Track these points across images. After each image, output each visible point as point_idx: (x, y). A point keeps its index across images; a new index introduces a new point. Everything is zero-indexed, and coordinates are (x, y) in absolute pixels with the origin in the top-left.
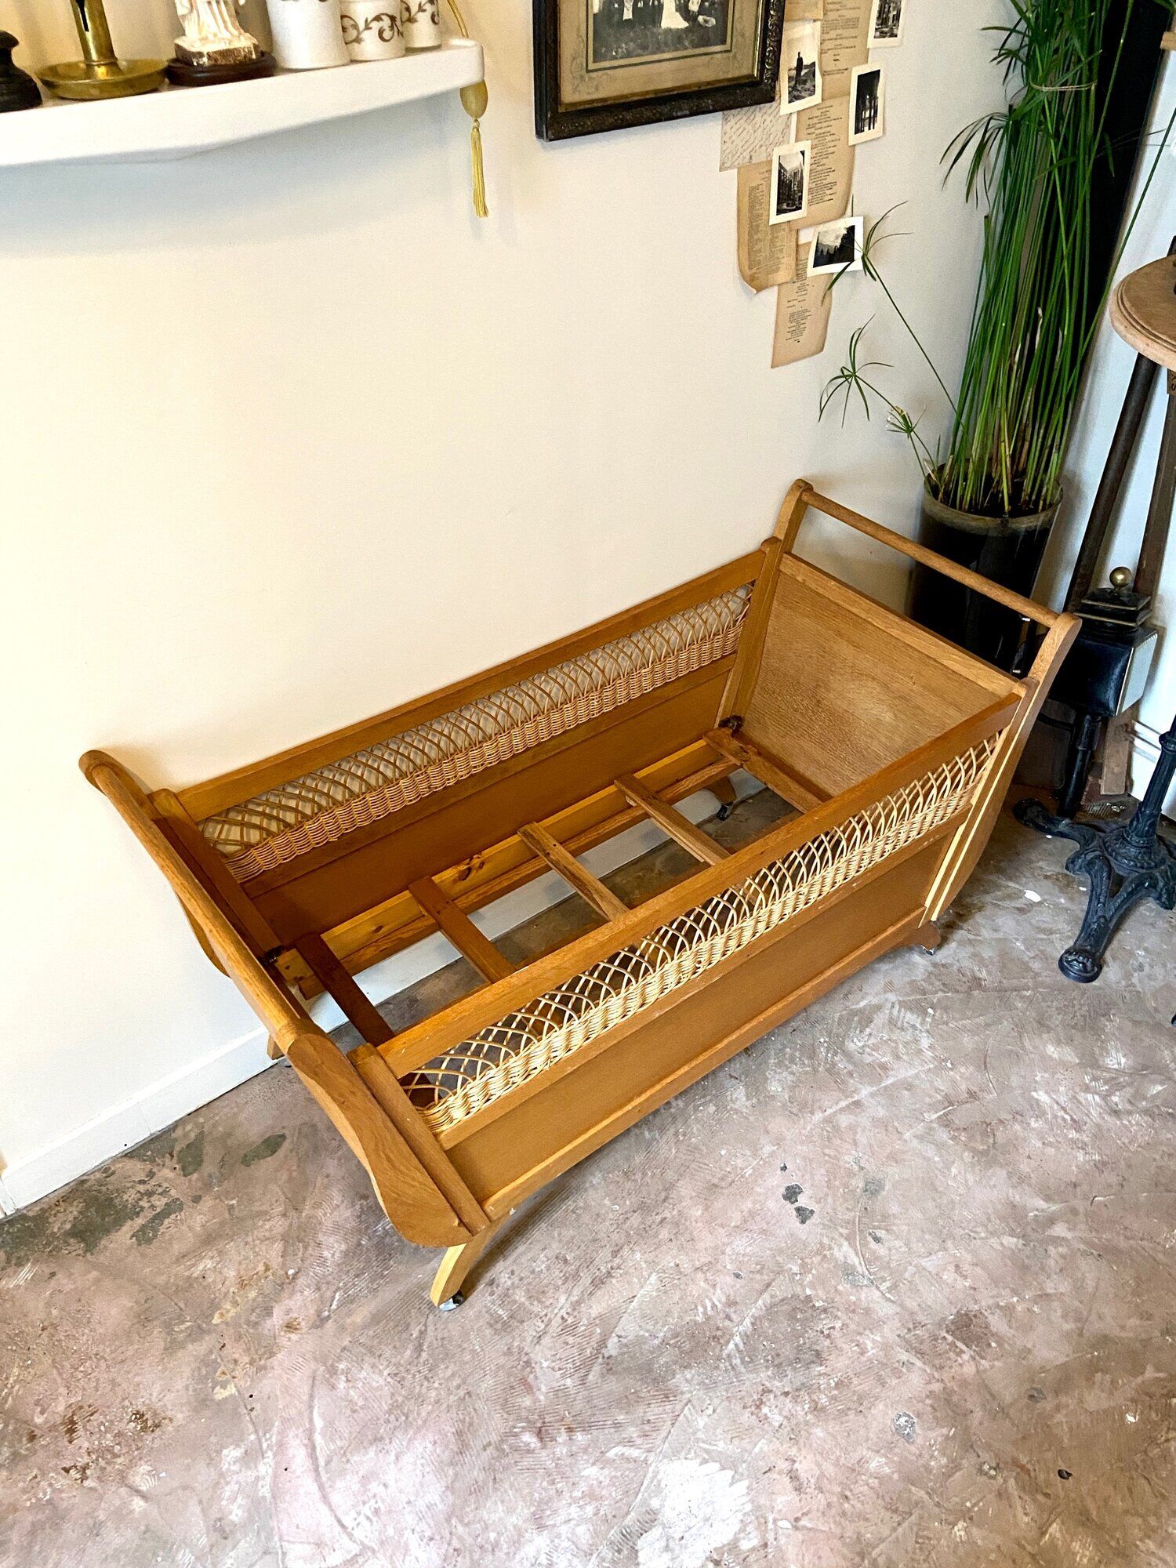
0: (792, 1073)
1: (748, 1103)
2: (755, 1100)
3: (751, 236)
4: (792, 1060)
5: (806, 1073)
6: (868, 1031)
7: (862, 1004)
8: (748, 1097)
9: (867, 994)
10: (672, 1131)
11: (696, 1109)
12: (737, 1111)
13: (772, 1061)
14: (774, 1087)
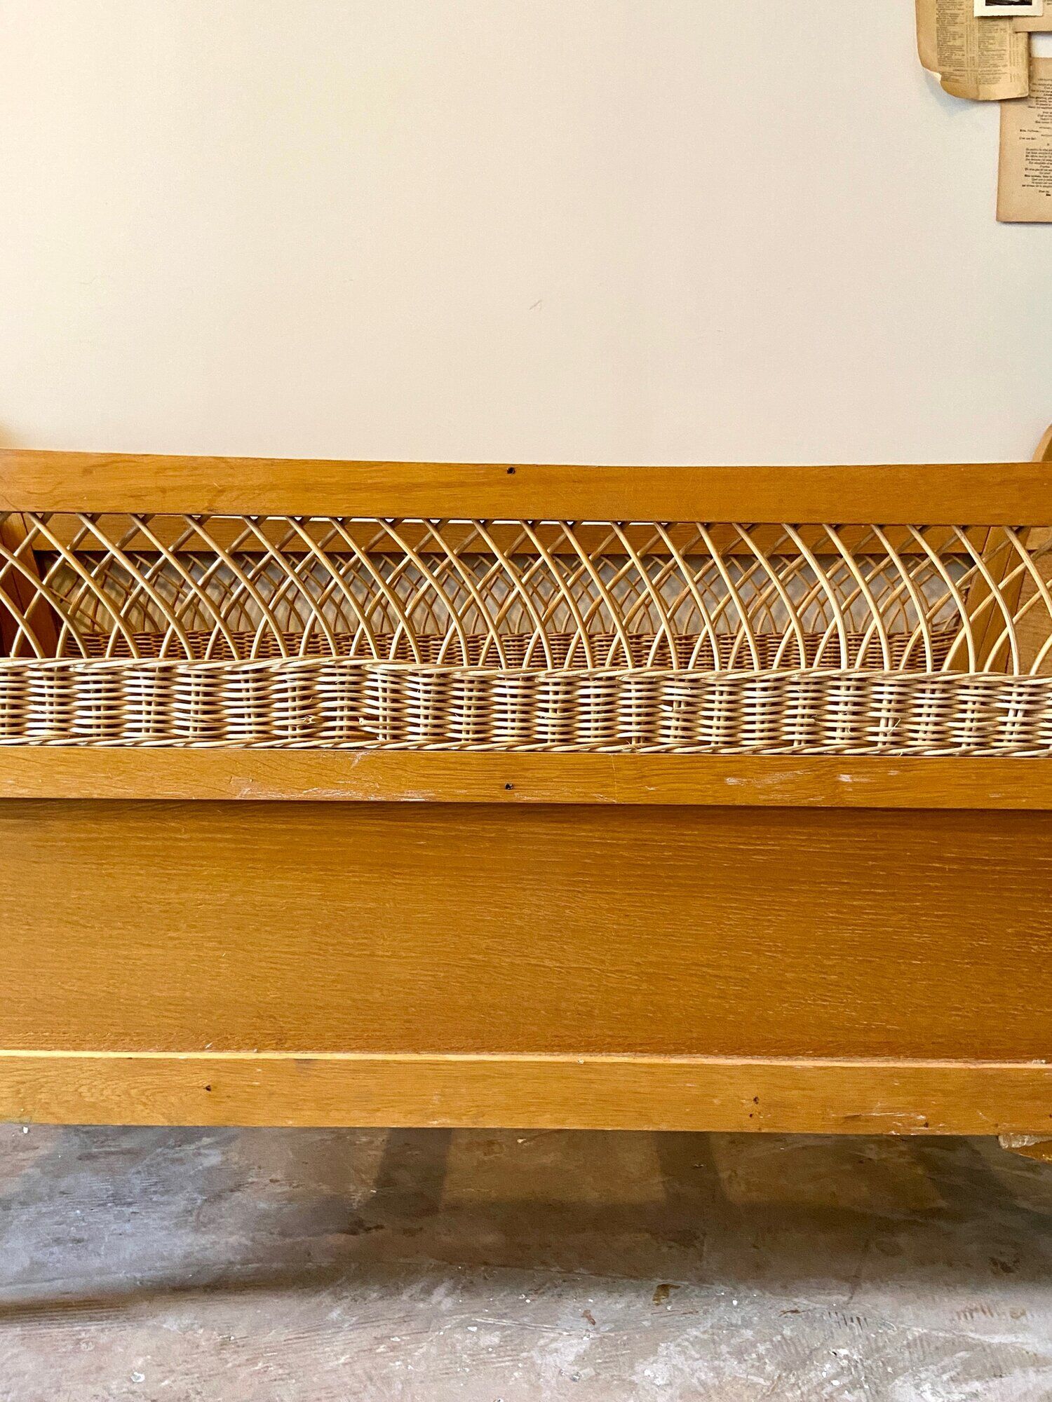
0: (718, 1372)
1: (570, 1370)
2: (589, 1371)
3: (942, 29)
4: (739, 1354)
5: (753, 1386)
6: (976, 1386)
7: (996, 1339)
8: (581, 1359)
9: (1025, 1328)
10: (384, 1331)
11: (463, 1325)
12: (531, 1367)
13: (694, 1332)
14: (653, 1372)
